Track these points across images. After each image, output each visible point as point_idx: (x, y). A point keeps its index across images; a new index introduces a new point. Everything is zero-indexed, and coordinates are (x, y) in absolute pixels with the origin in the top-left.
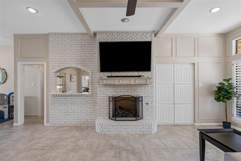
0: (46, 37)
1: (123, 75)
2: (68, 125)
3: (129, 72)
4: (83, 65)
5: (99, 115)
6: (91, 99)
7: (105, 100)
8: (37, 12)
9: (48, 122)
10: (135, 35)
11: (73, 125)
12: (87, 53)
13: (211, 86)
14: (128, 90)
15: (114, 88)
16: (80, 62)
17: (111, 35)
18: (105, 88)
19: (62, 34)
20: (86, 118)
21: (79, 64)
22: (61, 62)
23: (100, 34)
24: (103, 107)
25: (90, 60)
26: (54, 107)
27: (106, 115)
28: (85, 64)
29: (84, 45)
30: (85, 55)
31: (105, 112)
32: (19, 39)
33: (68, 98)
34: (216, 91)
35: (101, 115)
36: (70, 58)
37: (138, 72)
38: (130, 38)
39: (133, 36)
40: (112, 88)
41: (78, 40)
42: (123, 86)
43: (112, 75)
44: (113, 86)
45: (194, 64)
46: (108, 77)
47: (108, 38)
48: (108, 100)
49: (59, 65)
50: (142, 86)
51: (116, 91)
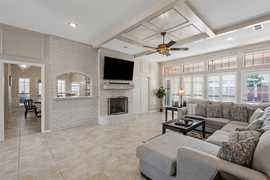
6: (93, 101)
7: (105, 101)
9: (47, 129)
10: (124, 55)
12: (89, 62)
13: (155, 90)
14: (120, 93)
15: (111, 92)
17: (109, 52)
18: (105, 92)
20: (88, 118)
21: (82, 70)
22: (64, 67)
23: (102, 49)
24: (103, 107)
25: (91, 68)
26: (56, 111)
28: (88, 72)
29: (87, 54)
31: (105, 110)
32: (1, 29)
33: (71, 102)
34: (157, 93)
36: (74, 64)
37: (125, 81)
39: (122, 55)
41: (82, 49)
44: (110, 90)
45: (149, 77)
46: (110, 83)
47: (108, 53)
48: (107, 101)
49: (62, 69)
50: (128, 90)
51: (112, 93)
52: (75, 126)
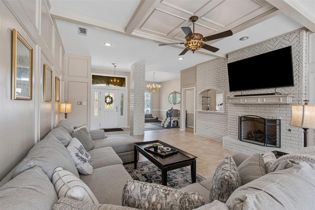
0: (195, 68)
1: (254, 94)
2: (208, 137)
3: (262, 90)
4: (218, 86)
5: (229, 133)
8: (183, 58)
9: (195, 132)
10: (271, 43)
11: (211, 138)
15: (244, 108)
16: (216, 84)
17: (242, 52)
18: (235, 107)
19: (204, 63)
20: (220, 134)
23: (231, 55)
24: (233, 126)
26: (199, 121)
27: (236, 134)
28: (220, 86)
29: (219, 68)
30: (220, 77)
35: (231, 133)
36: (209, 81)
37: (275, 89)
38: (264, 50)
39: (268, 45)
40: (242, 108)
41: (215, 65)
42: (254, 105)
43: (243, 94)
44: (243, 105)
47: (239, 57)
51: (246, 110)
52: (209, 138)
